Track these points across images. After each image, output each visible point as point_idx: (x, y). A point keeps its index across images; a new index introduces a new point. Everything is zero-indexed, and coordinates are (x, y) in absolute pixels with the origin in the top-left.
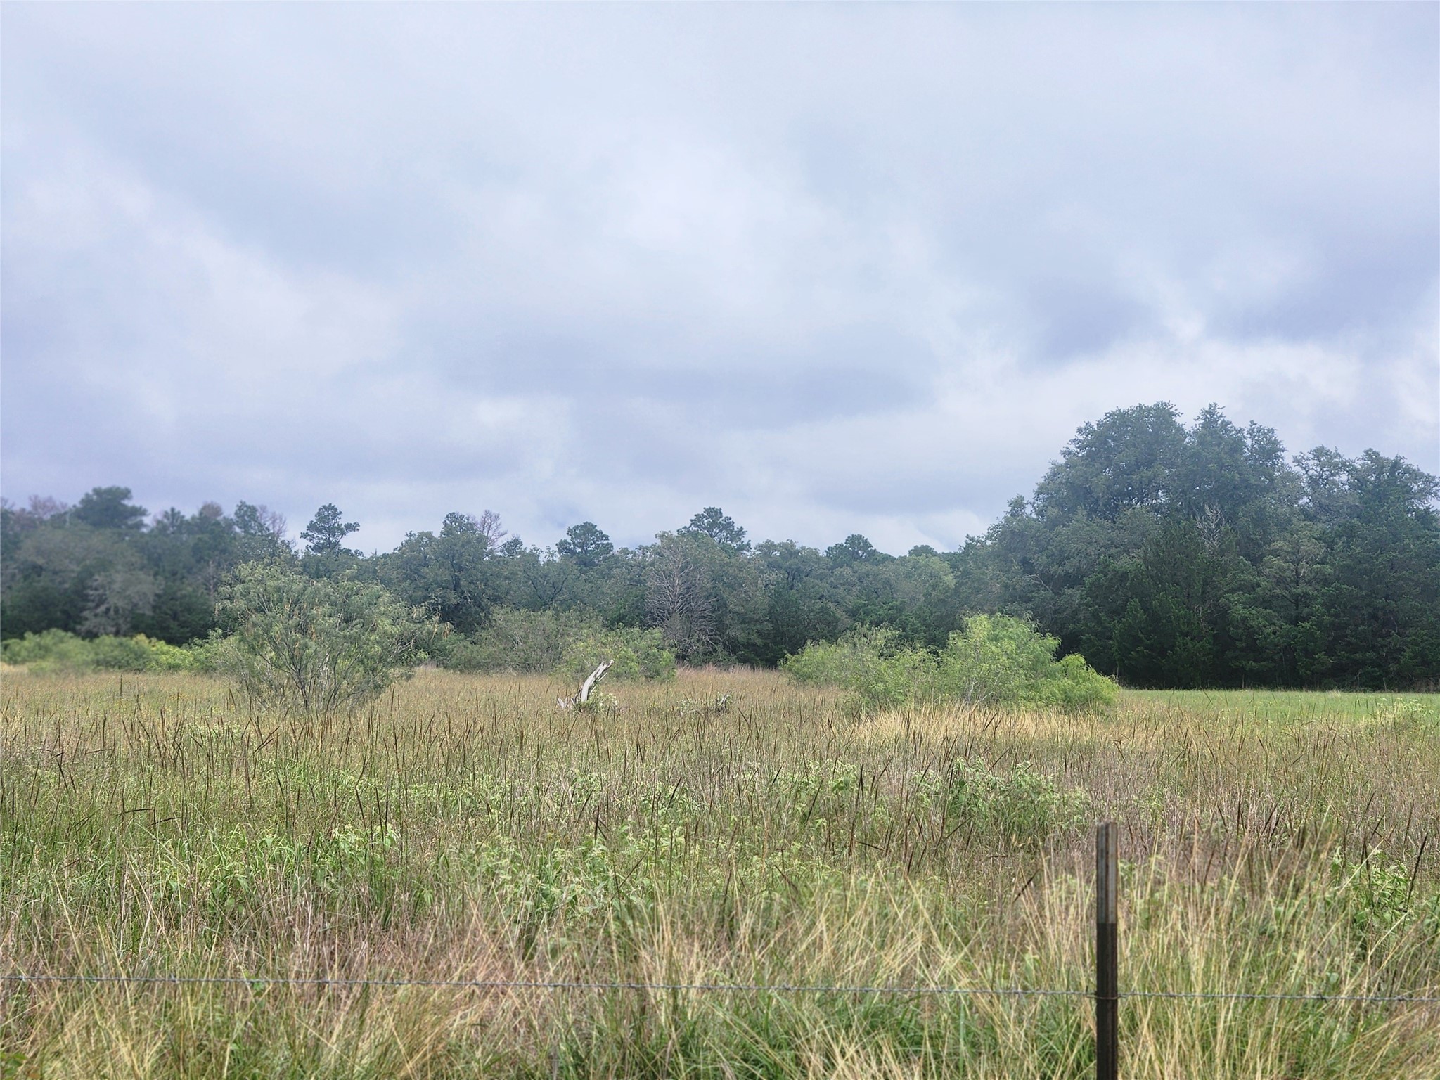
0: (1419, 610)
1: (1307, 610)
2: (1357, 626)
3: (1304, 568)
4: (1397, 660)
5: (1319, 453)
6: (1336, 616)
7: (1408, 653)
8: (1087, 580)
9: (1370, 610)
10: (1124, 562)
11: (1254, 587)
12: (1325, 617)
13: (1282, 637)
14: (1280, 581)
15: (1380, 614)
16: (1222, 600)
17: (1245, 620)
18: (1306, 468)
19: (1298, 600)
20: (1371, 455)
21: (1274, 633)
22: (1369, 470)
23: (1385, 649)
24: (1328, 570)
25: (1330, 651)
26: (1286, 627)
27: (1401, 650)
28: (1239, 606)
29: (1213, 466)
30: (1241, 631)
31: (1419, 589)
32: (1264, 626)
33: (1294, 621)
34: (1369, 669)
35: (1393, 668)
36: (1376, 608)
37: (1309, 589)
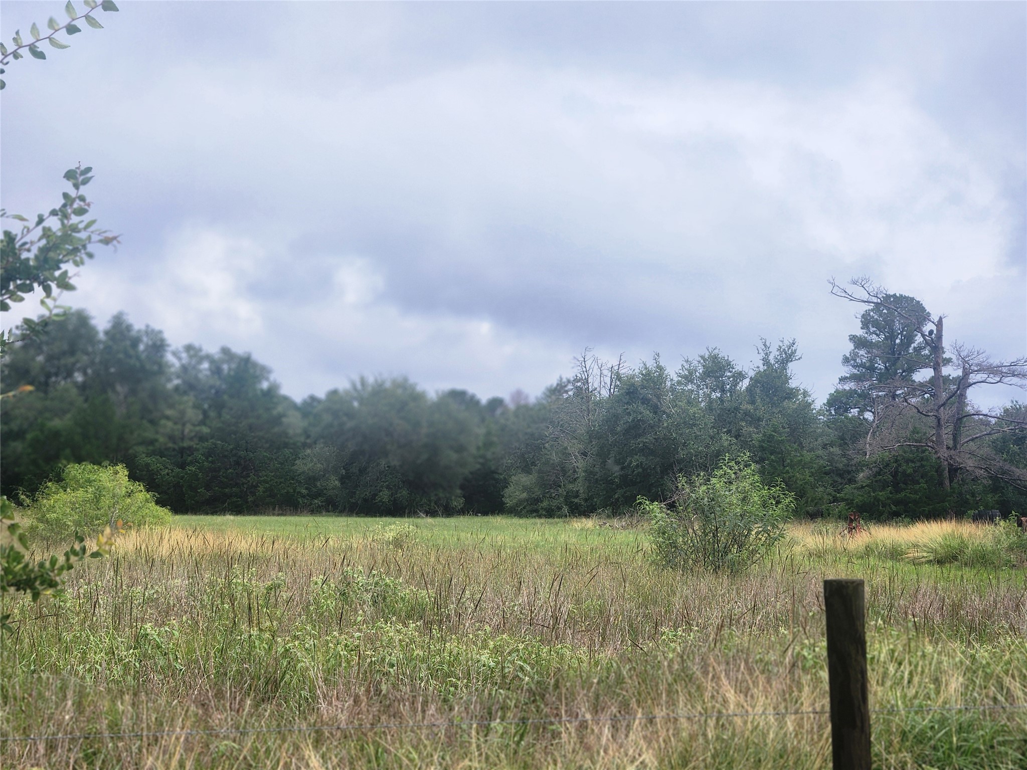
0: (268, 459)
1: (190, 458)
2: (227, 469)
3: (188, 429)
4: (253, 494)
5: (189, 348)
6: (212, 462)
7: (261, 489)
8: (29, 436)
9: (235, 458)
10: (56, 423)
11: (152, 442)
12: (205, 463)
13: (174, 477)
14: (171, 438)
15: (242, 462)
16: (131, 451)
17: (147, 465)
18: (179, 359)
19: (182, 451)
20: (225, 351)
21: (168, 474)
22: (223, 361)
23: (245, 486)
24: (205, 430)
25: (208, 487)
26: (177, 470)
27: (256, 486)
28: (144, 455)
29: (121, 356)
30: (144, 473)
31: (268, 445)
32: (161, 470)
33: (182, 466)
34: (235, 499)
35: (250, 499)
36: (240, 457)
37: (192, 443)
